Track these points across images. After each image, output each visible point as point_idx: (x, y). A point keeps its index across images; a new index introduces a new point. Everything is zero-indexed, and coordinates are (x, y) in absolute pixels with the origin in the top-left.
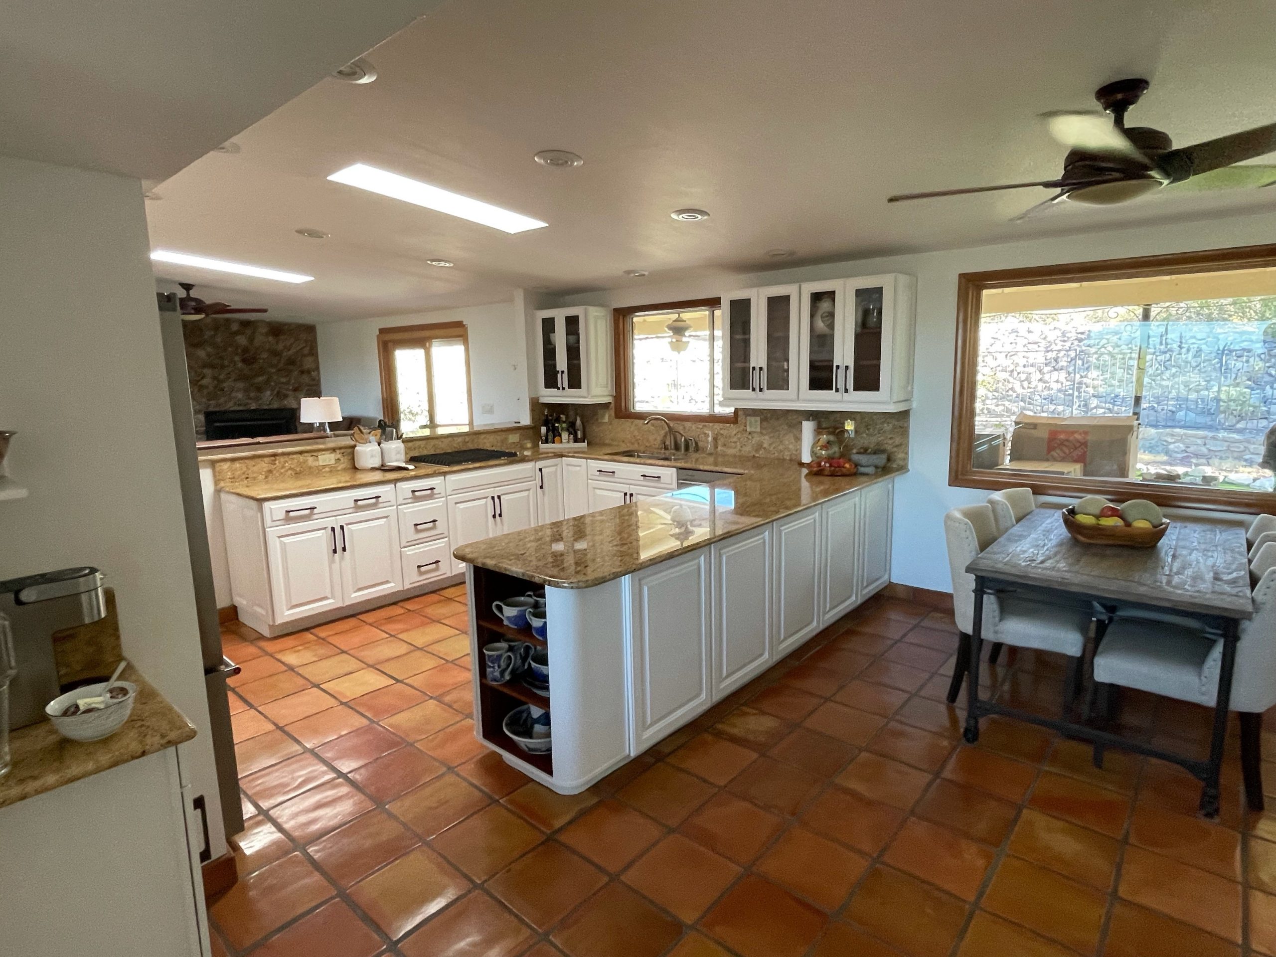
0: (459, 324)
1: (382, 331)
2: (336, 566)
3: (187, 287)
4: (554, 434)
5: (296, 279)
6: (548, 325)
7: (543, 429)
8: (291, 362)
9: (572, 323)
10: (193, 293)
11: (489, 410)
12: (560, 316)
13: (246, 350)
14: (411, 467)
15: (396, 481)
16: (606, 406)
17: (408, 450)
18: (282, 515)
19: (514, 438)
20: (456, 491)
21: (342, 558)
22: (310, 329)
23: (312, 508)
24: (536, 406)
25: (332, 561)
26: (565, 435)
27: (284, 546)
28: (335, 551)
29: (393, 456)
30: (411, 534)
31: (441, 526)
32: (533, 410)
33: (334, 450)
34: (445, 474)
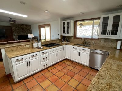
0: (49, 24)
1: (39, 25)
2: (28, 68)
3: (11, 18)
4: (64, 41)
5: (25, 16)
6: (64, 23)
7: (63, 40)
8: (28, 30)
9: (68, 23)
10: (12, 19)
11: (53, 36)
12: (66, 22)
13: (22, 28)
14: (42, 48)
15: (39, 51)
16: (72, 36)
17: (42, 44)
18: (16, 60)
19: (58, 41)
20: (50, 52)
21: (29, 67)
22: (30, 25)
23: (23, 58)
24: (61, 36)
25: (27, 68)
26: (66, 41)
27: (17, 67)
28: (28, 66)
29: (39, 45)
30: (42, 60)
31: (48, 58)
32: (61, 37)
33: (29, 44)
34: (48, 49)
